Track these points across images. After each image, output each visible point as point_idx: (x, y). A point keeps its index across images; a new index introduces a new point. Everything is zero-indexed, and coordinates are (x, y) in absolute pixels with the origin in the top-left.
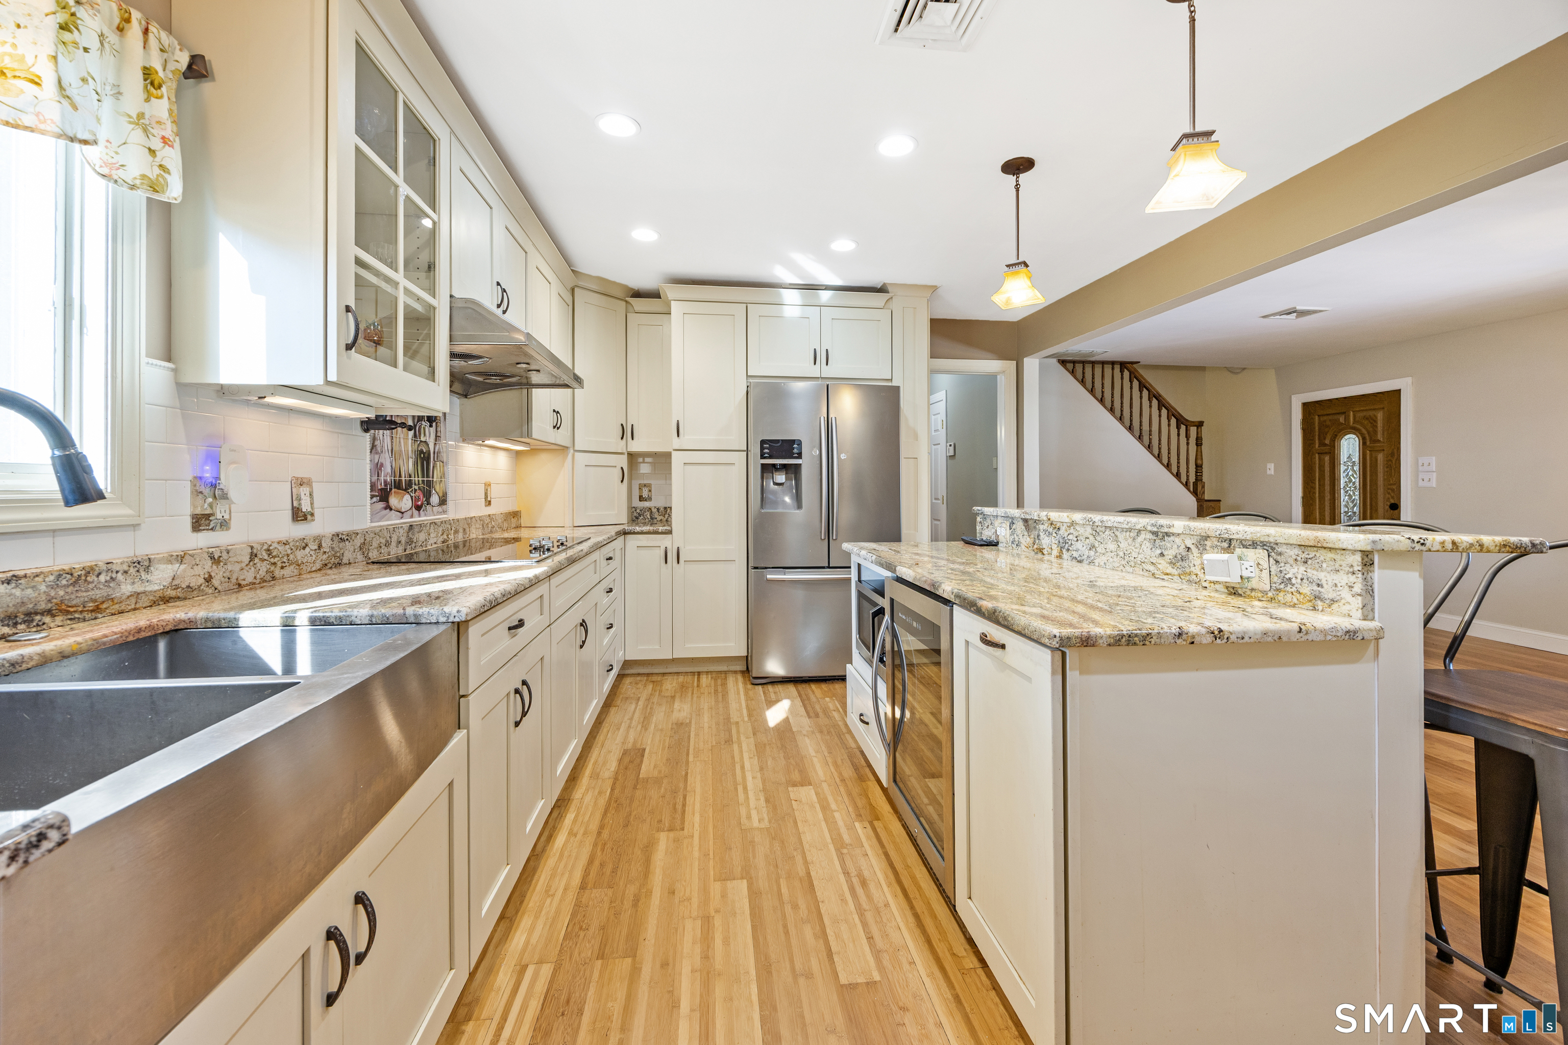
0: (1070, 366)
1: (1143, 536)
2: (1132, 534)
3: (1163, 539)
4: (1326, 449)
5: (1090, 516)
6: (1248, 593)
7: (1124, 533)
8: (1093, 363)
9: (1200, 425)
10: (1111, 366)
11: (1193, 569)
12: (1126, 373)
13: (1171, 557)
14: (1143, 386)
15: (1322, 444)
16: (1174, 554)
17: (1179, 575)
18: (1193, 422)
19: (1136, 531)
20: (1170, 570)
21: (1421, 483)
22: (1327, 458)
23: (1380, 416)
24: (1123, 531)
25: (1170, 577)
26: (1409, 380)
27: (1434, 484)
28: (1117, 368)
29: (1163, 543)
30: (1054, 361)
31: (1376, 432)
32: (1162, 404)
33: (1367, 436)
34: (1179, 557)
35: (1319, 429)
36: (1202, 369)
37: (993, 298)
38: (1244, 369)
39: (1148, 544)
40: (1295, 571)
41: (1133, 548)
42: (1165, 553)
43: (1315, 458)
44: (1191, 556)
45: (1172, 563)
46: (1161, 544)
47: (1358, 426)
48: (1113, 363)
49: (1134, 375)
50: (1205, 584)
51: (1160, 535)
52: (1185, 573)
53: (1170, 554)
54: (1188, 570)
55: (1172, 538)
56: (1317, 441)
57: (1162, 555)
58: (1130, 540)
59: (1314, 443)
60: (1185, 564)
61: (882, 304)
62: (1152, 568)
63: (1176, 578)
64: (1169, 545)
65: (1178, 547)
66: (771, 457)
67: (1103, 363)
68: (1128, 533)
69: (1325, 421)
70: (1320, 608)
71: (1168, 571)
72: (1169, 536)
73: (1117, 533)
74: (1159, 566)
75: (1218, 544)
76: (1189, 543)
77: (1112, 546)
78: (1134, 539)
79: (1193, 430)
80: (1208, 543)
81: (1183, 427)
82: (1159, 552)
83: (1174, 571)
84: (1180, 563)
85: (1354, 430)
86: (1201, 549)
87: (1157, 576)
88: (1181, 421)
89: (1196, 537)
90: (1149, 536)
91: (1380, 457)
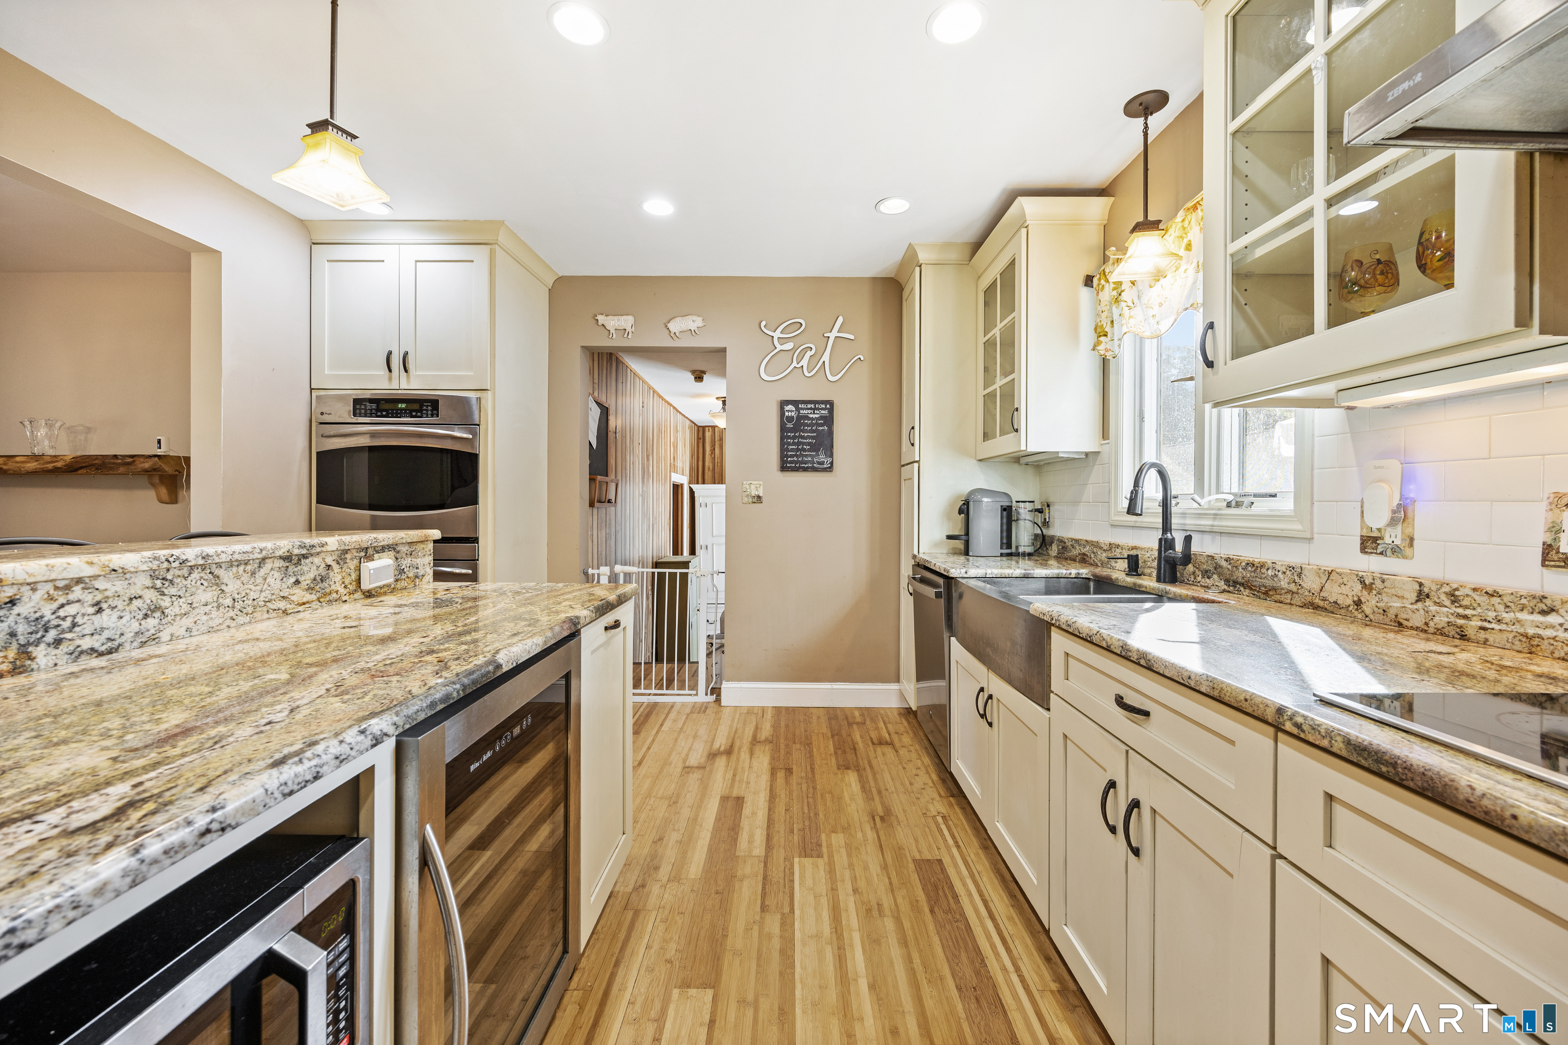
1: (269, 565)
2: (249, 568)
3: (299, 563)
6: (379, 591)
7: (234, 569)
11: (333, 587)
13: (309, 582)
16: (312, 576)
17: (318, 600)
19: (258, 561)
20: (308, 597)
24: (232, 566)
25: (307, 605)
29: (299, 567)
34: (318, 578)
39: (277, 575)
41: (252, 587)
42: (301, 579)
44: (331, 574)
45: (310, 589)
46: (296, 569)
50: (346, 600)
51: (295, 559)
52: (325, 595)
53: (306, 580)
54: (328, 591)
55: (310, 559)
57: (297, 582)
58: (246, 577)
60: (325, 584)
62: (282, 605)
63: (315, 605)
64: (306, 569)
65: (318, 567)
68: (242, 568)
71: (305, 600)
72: (307, 558)
73: (217, 572)
74: (293, 598)
75: (359, 554)
76: (329, 560)
77: (206, 595)
78: (253, 573)
80: (348, 556)
82: (293, 580)
83: (314, 597)
84: (320, 585)
86: (342, 563)
87: (290, 612)
89: (337, 552)
90: (280, 563)
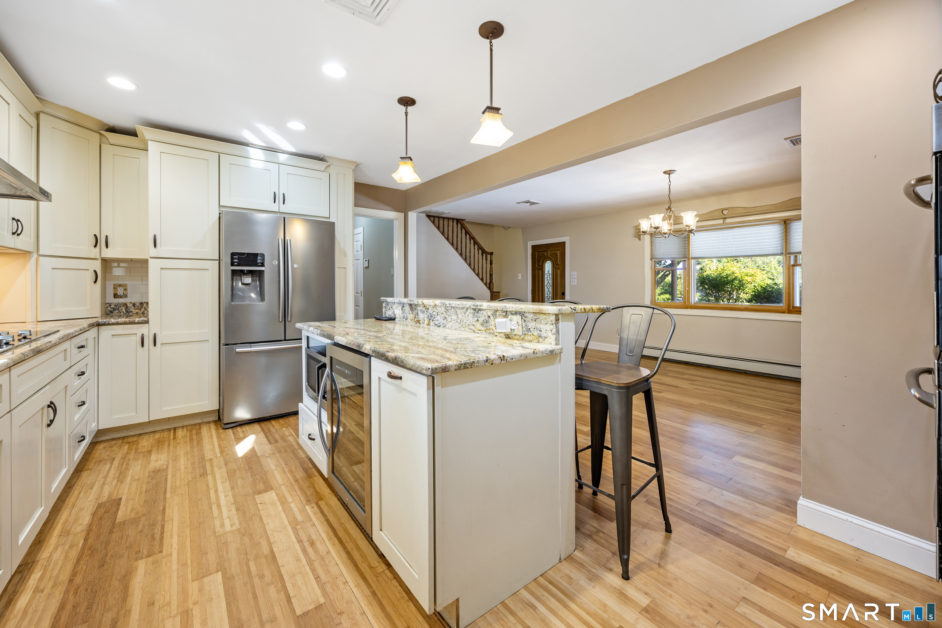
0: (432, 219)
1: (469, 311)
3: (478, 312)
4: (540, 267)
5: (444, 301)
6: (514, 337)
7: (460, 310)
8: (444, 218)
9: (491, 254)
10: (452, 220)
11: (491, 327)
12: (459, 225)
13: (482, 321)
14: (467, 232)
15: (539, 265)
16: (483, 320)
17: (485, 330)
18: (489, 252)
19: (465, 309)
20: (481, 328)
21: (572, 283)
22: (540, 272)
23: (559, 253)
25: (481, 331)
26: (568, 238)
27: (576, 284)
28: (455, 222)
29: (478, 314)
30: (424, 215)
31: (557, 260)
32: (476, 243)
33: (554, 262)
34: (485, 321)
35: (538, 258)
36: (492, 226)
37: (392, 175)
38: (509, 227)
39: (471, 315)
40: (532, 325)
41: (464, 318)
42: (479, 320)
43: (536, 272)
44: (490, 320)
45: (482, 325)
46: (477, 315)
47: (552, 258)
48: (453, 219)
49: (463, 227)
50: (496, 334)
51: (477, 310)
52: (488, 329)
53: (481, 320)
54: (489, 328)
55: (482, 312)
56: (537, 264)
57: (478, 320)
58: (463, 314)
59: (536, 265)
60: (487, 325)
61: (323, 169)
62: (473, 328)
63: (484, 332)
64: (481, 315)
65: (485, 316)
66: (238, 265)
67: (448, 219)
68: (462, 310)
69: (540, 254)
70: (541, 341)
71: (480, 329)
72: (481, 311)
74: (476, 326)
75: (502, 314)
76: (489, 314)
78: (465, 313)
79: (489, 256)
80: (497, 313)
81: (484, 255)
82: (476, 319)
83: (483, 329)
84: (486, 324)
85: (550, 259)
86: (495, 316)
87: (475, 332)
88: (484, 252)
89: (492, 311)
90: (472, 311)
91: (559, 271)
